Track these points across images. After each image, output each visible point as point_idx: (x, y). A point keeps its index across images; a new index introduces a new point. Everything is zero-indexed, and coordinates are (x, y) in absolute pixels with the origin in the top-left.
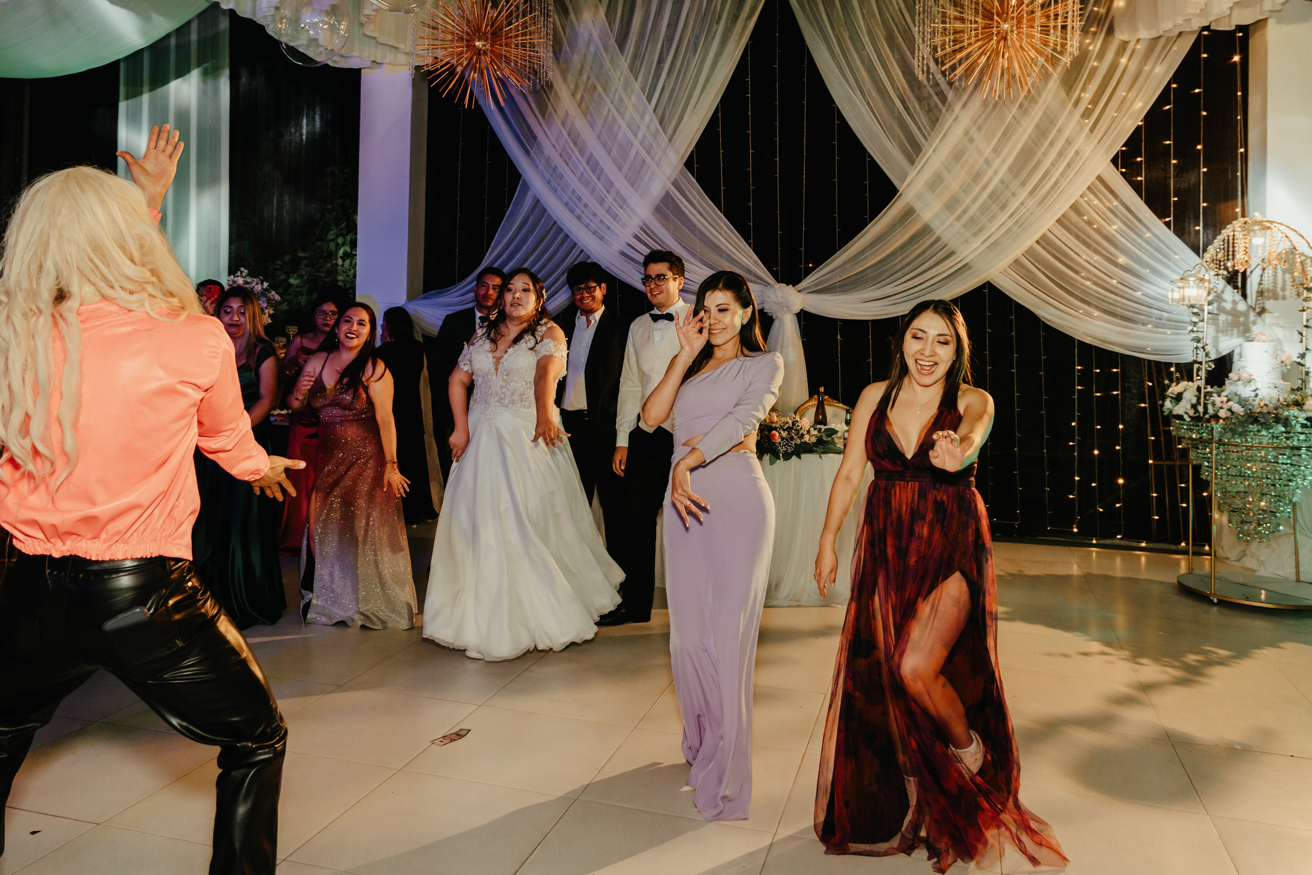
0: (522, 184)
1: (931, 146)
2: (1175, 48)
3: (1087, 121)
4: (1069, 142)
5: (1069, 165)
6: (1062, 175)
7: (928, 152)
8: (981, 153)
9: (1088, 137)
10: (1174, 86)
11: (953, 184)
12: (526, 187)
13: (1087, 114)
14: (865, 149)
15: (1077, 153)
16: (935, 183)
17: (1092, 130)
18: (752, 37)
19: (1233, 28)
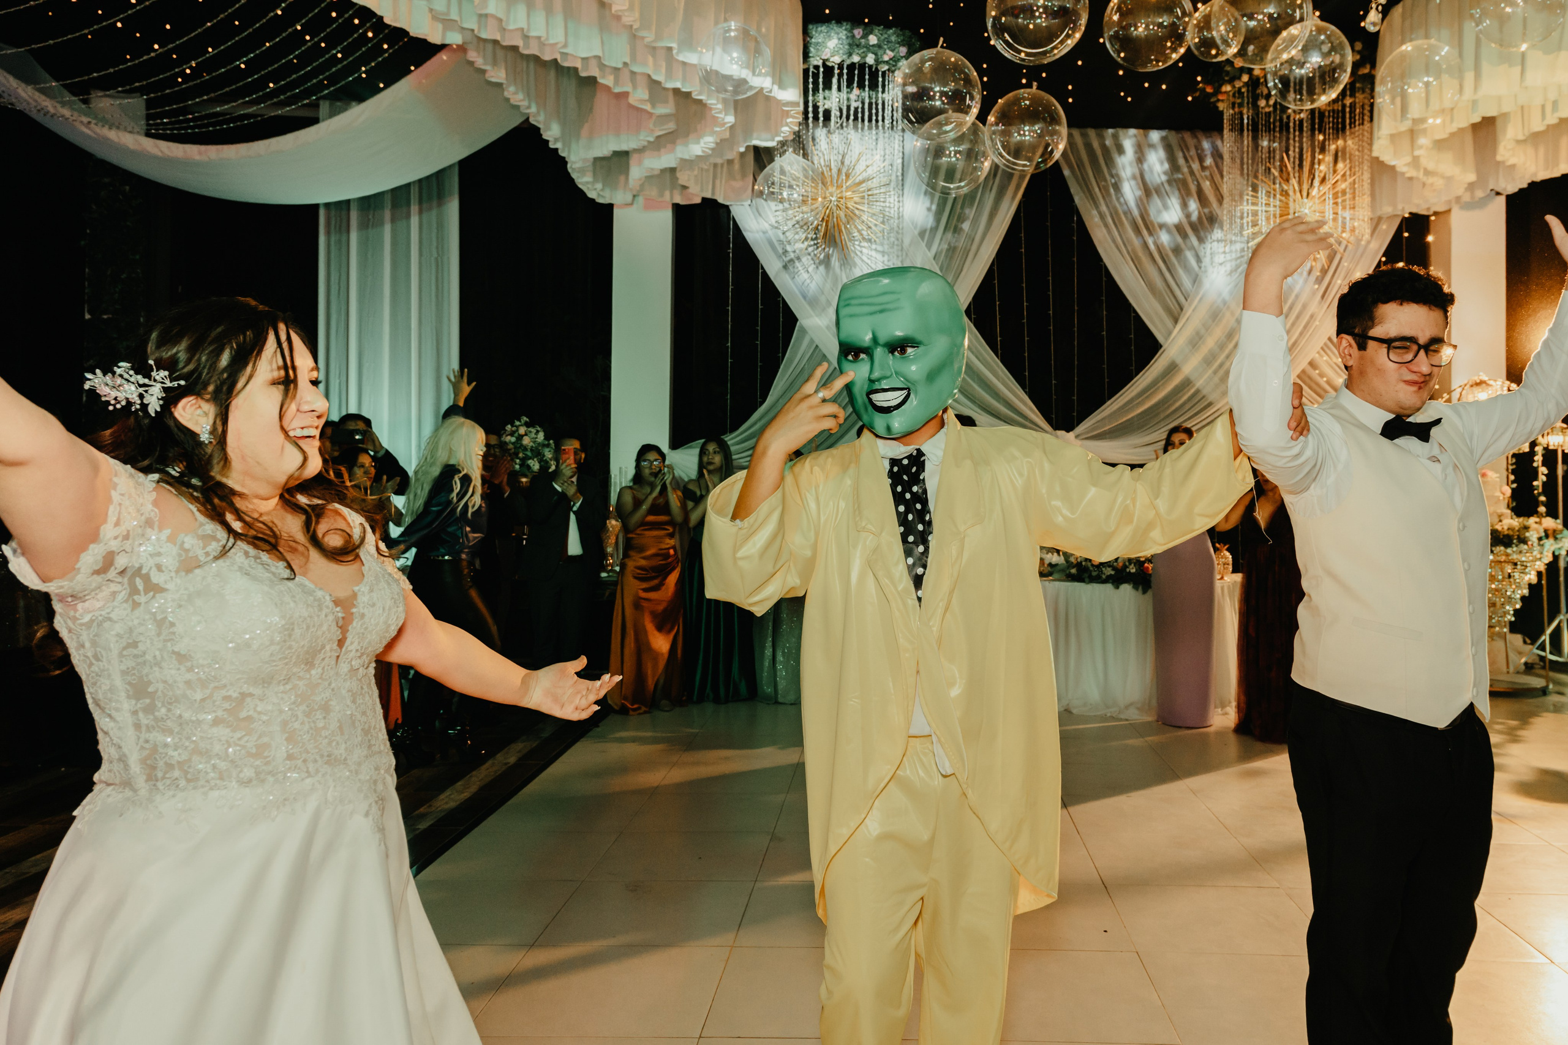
0: (798, 330)
1: (1190, 305)
2: (1384, 227)
3: (1316, 286)
4: (1304, 307)
5: (1305, 327)
6: (1301, 334)
7: (1188, 312)
8: (1233, 314)
9: (1320, 303)
10: (1384, 259)
11: (1210, 343)
12: (804, 331)
13: (1319, 281)
14: (1130, 305)
15: (1312, 316)
16: (1195, 342)
17: (1323, 297)
18: (1024, 195)
19: (1431, 213)
